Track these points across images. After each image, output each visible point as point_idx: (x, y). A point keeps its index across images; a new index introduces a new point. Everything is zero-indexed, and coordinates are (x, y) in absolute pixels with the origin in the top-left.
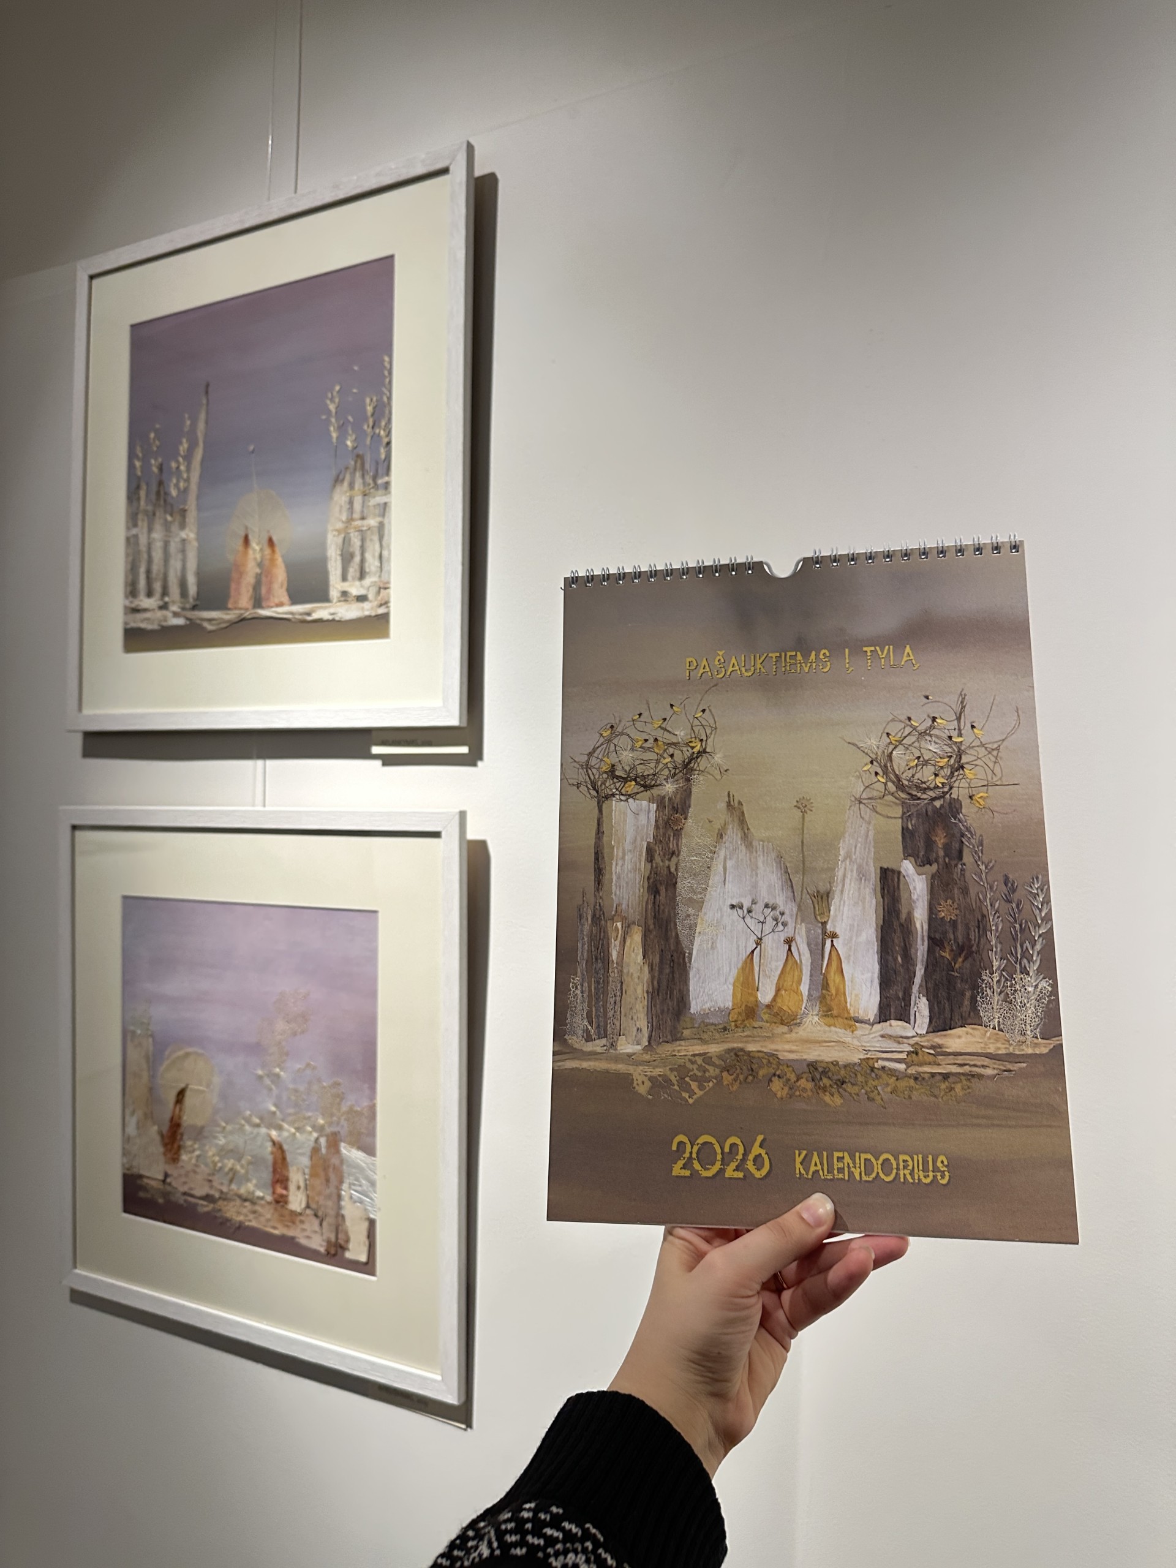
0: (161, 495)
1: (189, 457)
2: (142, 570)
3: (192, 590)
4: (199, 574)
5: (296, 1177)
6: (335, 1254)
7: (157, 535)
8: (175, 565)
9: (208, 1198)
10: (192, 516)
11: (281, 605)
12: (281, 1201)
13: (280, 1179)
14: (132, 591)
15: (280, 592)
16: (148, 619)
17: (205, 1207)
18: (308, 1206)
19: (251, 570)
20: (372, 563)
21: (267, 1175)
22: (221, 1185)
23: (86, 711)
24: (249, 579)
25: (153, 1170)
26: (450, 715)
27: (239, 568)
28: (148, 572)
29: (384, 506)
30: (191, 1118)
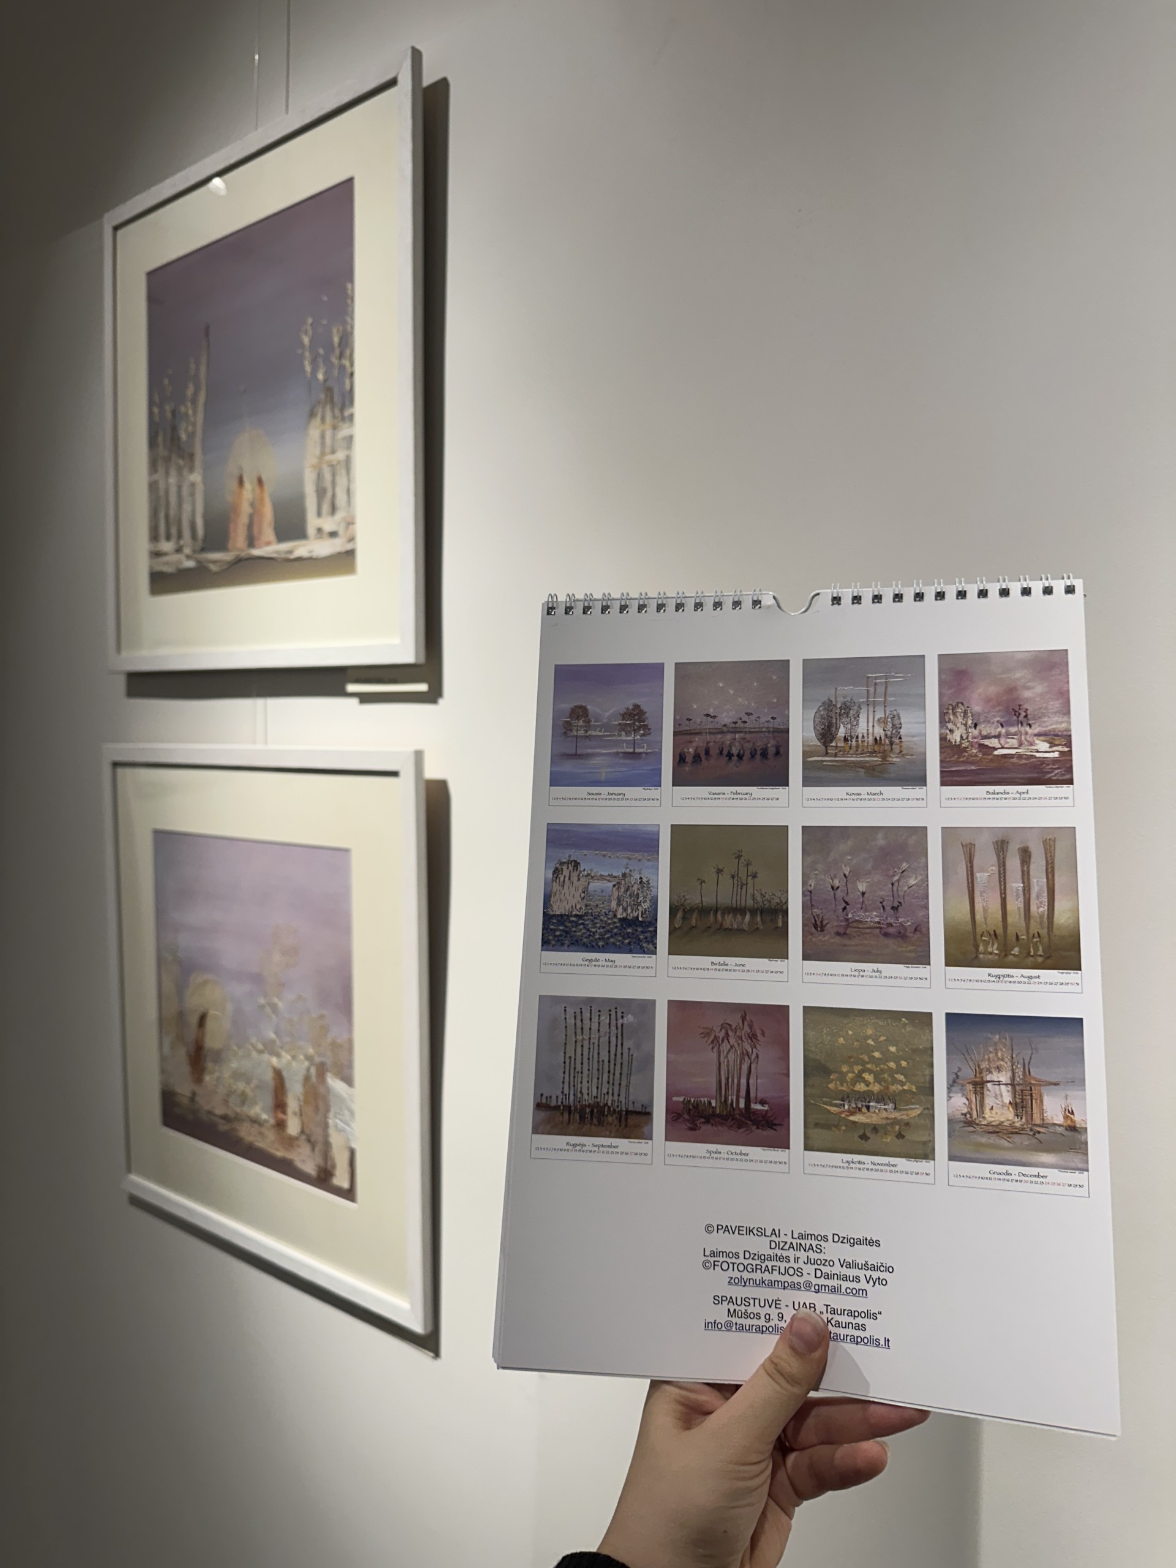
0: (174, 441)
1: (194, 401)
2: (162, 515)
4: (206, 518)
5: (292, 1105)
6: (323, 1179)
7: (172, 480)
8: (187, 508)
9: (225, 1118)
10: (198, 459)
12: (281, 1125)
13: (280, 1105)
14: (154, 537)
16: (166, 563)
17: (223, 1127)
18: (302, 1132)
20: (341, 497)
21: (269, 1100)
22: (236, 1104)
24: (244, 519)
25: (184, 1088)
26: (407, 652)
28: (167, 516)
29: (350, 439)
30: (212, 1042)
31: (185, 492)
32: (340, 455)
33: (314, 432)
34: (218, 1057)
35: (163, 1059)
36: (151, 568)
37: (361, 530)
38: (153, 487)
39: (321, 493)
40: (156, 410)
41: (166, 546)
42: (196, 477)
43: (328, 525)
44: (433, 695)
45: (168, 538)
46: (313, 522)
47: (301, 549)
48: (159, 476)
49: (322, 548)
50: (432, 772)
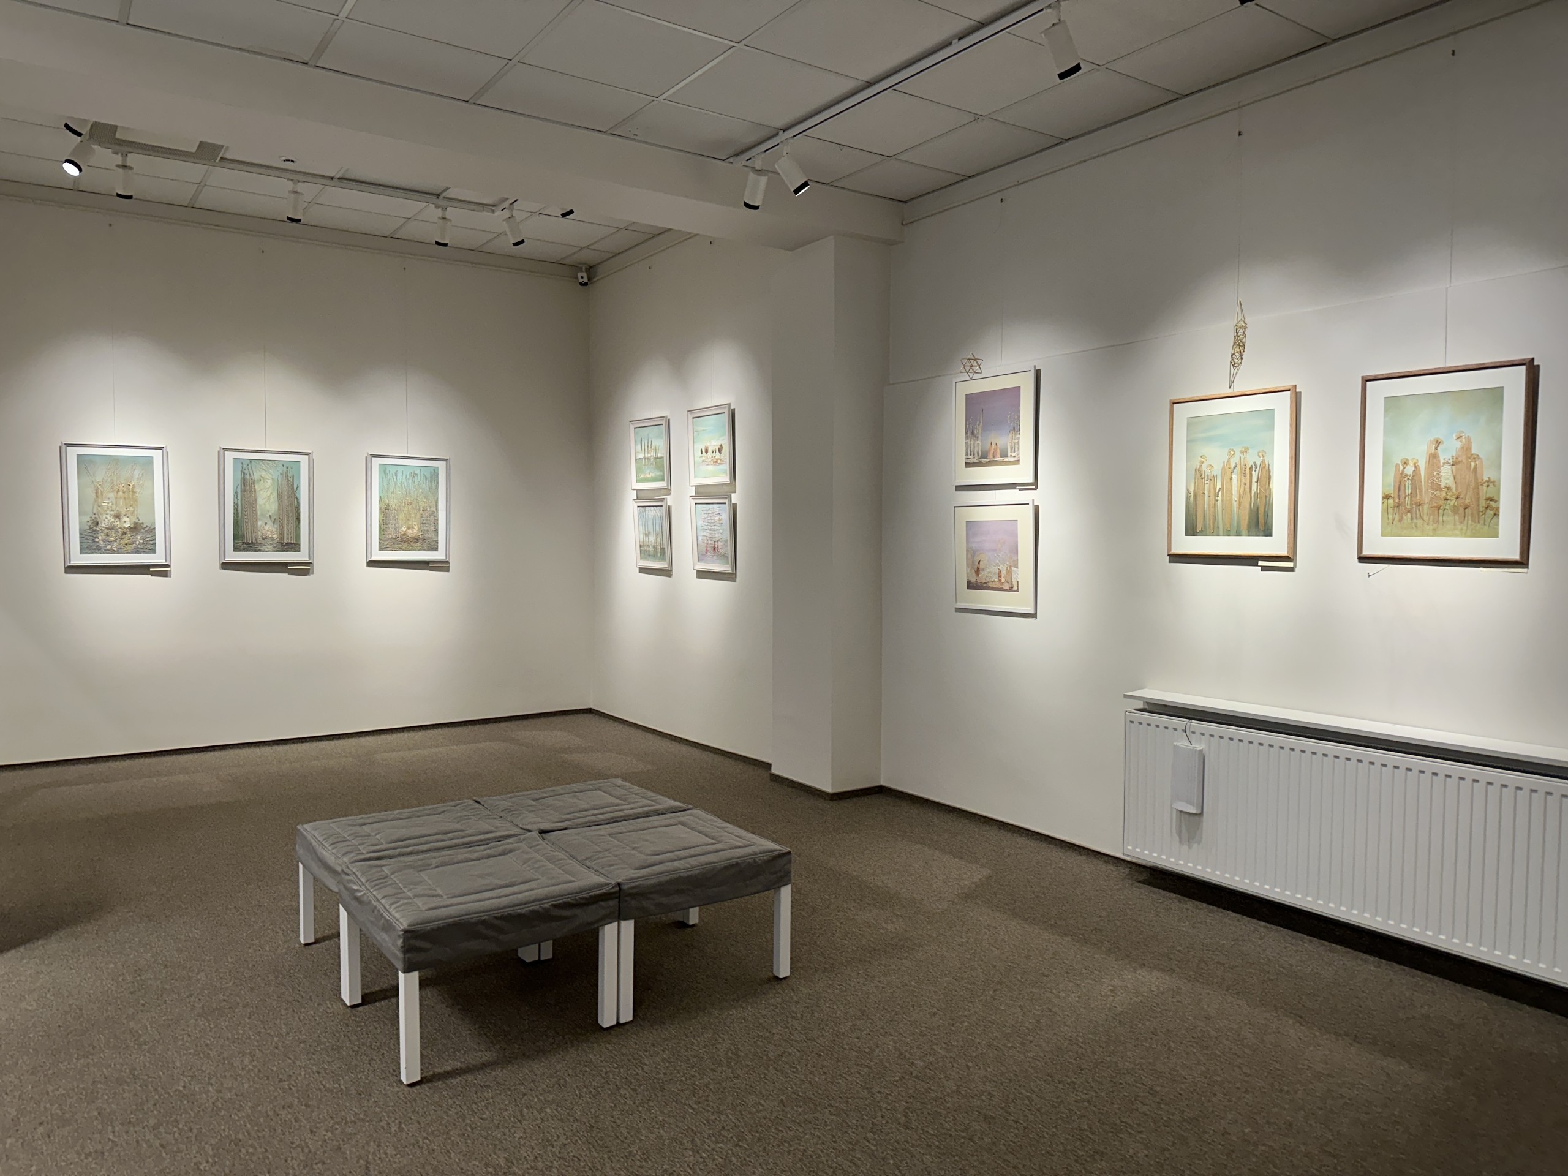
0: (973, 433)
1: (979, 425)
3: (980, 454)
4: (981, 451)
5: (1003, 575)
6: (1011, 589)
7: (972, 442)
8: (976, 449)
9: (985, 583)
10: (980, 438)
11: (998, 458)
12: (1000, 581)
13: (1000, 576)
14: (967, 454)
15: (998, 455)
16: (970, 461)
17: (985, 585)
19: (992, 450)
20: (1016, 449)
22: (988, 579)
23: (957, 481)
24: (992, 452)
25: (973, 579)
26: (1031, 480)
27: (990, 450)
28: (970, 450)
29: (1019, 438)
30: (981, 567)
31: (976, 445)
32: (1017, 441)
33: (1010, 435)
34: (983, 570)
35: (967, 573)
36: (965, 461)
37: (1020, 456)
38: (966, 443)
39: (1012, 448)
40: (967, 425)
41: (971, 457)
42: (979, 442)
43: (1013, 454)
44: (1036, 488)
45: (971, 455)
46: (1009, 454)
47: (1007, 459)
48: (968, 441)
49: (1012, 459)
50: (1035, 504)
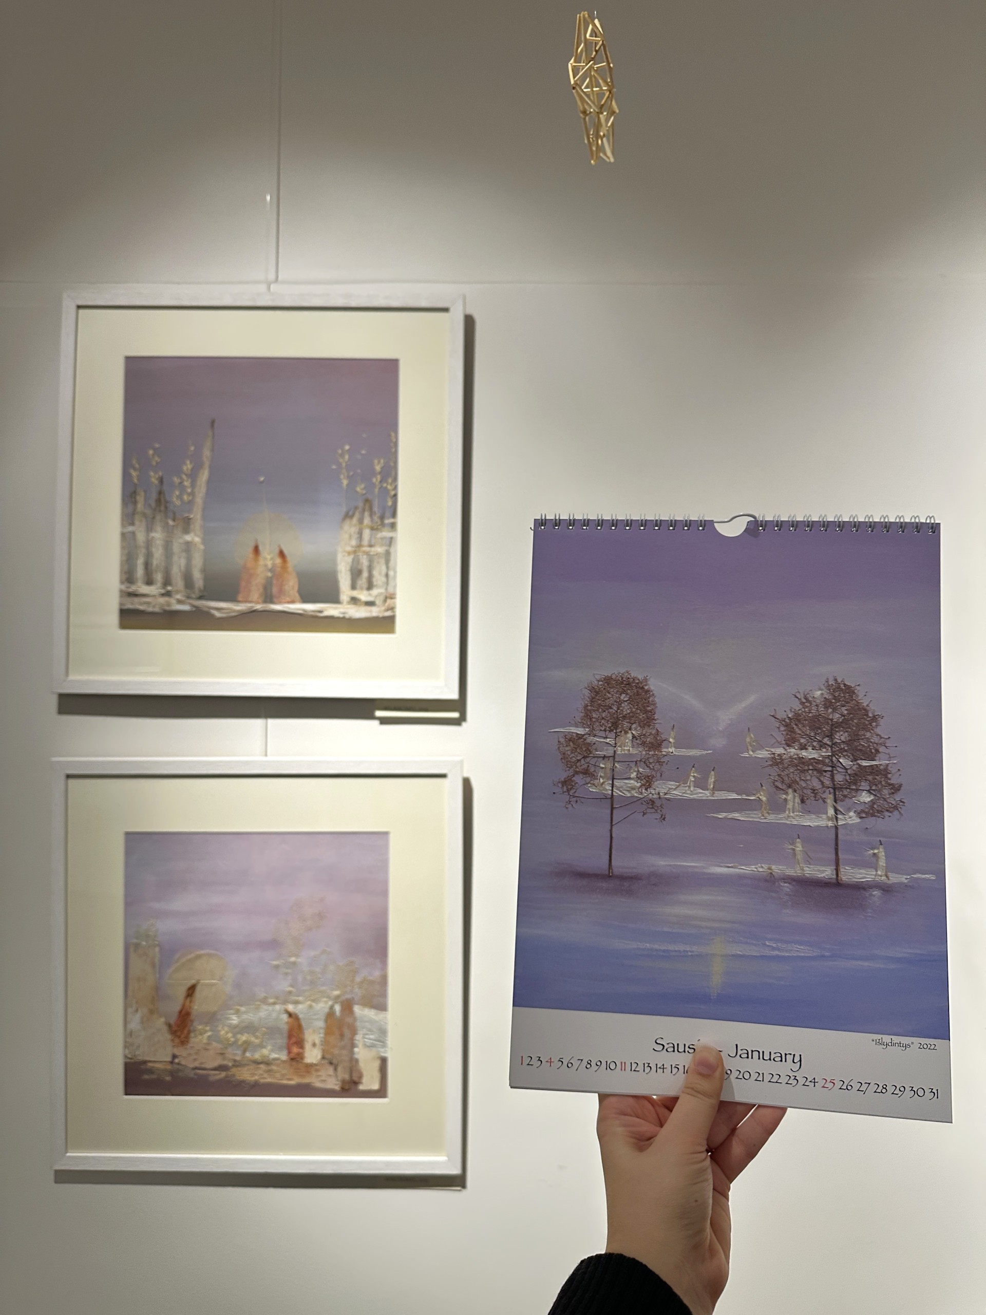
0: (161, 503)
1: (193, 476)
2: (140, 562)
3: (199, 583)
4: (204, 571)
5: (311, 1037)
6: (348, 1089)
7: (158, 535)
8: (179, 561)
9: (221, 1068)
10: (197, 524)
11: (293, 602)
12: (296, 1059)
13: (295, 1041)
14: (128, 578)
15: (291, 593)
16: (148, 603)
17: (216, 1077)
18: (323, 1058)
19: (262, 574)
20: (379, 578)
21: (282, 1041)
22: (235, 1054)
23: (71, 677)
24: (260, 580)
25: (159, 1055)
27: (248, 571)
28: (147, 565)
29: (391, 541)
31: (176, 547)
32: (380, 549)
33: (350, 528)
34: (212, 1018)
35: (129, 1034)
36: (121, 604)
38: (127, 539)
39: (356, 574)
40: (134, 473)
41: (147, 589)
42: (194, 537)
43: (364, 596)
44: (456, 720)
45: (149, 582)
46: (346, 591)
48: (137, 529)
49: (359, 613)
